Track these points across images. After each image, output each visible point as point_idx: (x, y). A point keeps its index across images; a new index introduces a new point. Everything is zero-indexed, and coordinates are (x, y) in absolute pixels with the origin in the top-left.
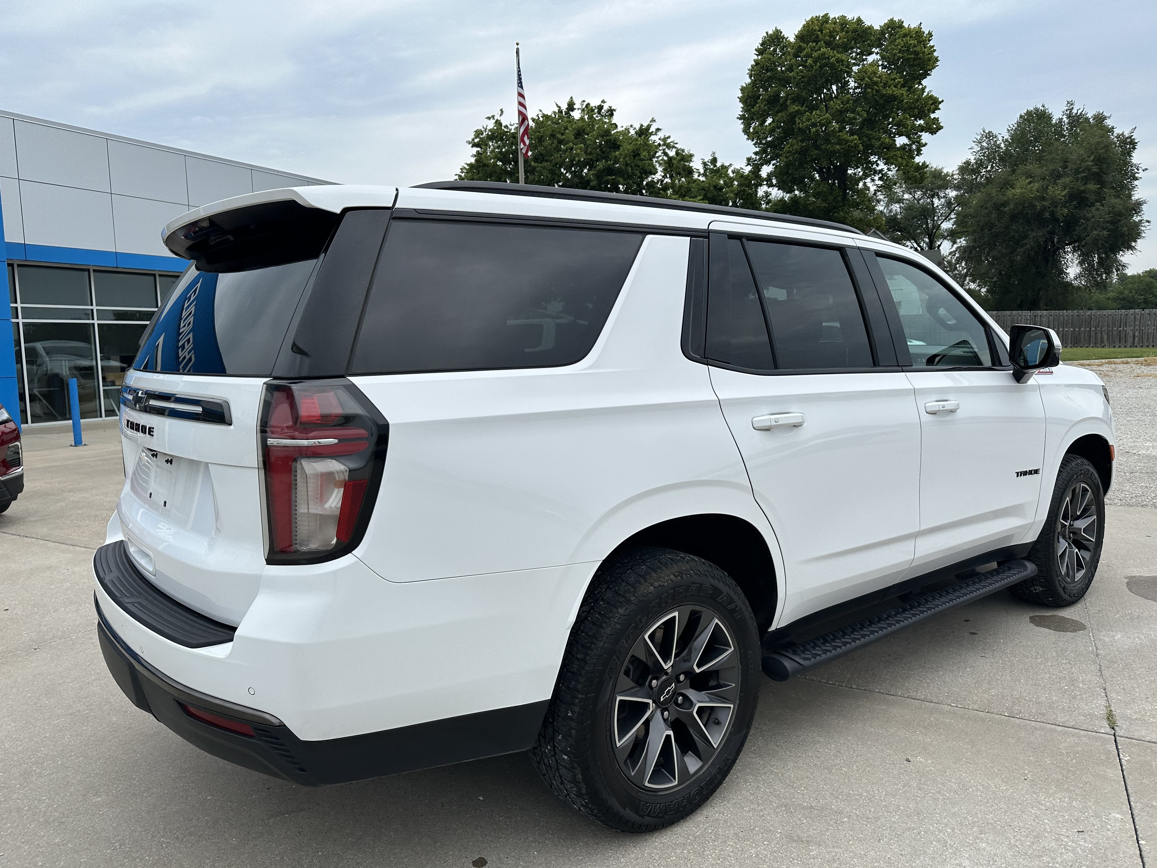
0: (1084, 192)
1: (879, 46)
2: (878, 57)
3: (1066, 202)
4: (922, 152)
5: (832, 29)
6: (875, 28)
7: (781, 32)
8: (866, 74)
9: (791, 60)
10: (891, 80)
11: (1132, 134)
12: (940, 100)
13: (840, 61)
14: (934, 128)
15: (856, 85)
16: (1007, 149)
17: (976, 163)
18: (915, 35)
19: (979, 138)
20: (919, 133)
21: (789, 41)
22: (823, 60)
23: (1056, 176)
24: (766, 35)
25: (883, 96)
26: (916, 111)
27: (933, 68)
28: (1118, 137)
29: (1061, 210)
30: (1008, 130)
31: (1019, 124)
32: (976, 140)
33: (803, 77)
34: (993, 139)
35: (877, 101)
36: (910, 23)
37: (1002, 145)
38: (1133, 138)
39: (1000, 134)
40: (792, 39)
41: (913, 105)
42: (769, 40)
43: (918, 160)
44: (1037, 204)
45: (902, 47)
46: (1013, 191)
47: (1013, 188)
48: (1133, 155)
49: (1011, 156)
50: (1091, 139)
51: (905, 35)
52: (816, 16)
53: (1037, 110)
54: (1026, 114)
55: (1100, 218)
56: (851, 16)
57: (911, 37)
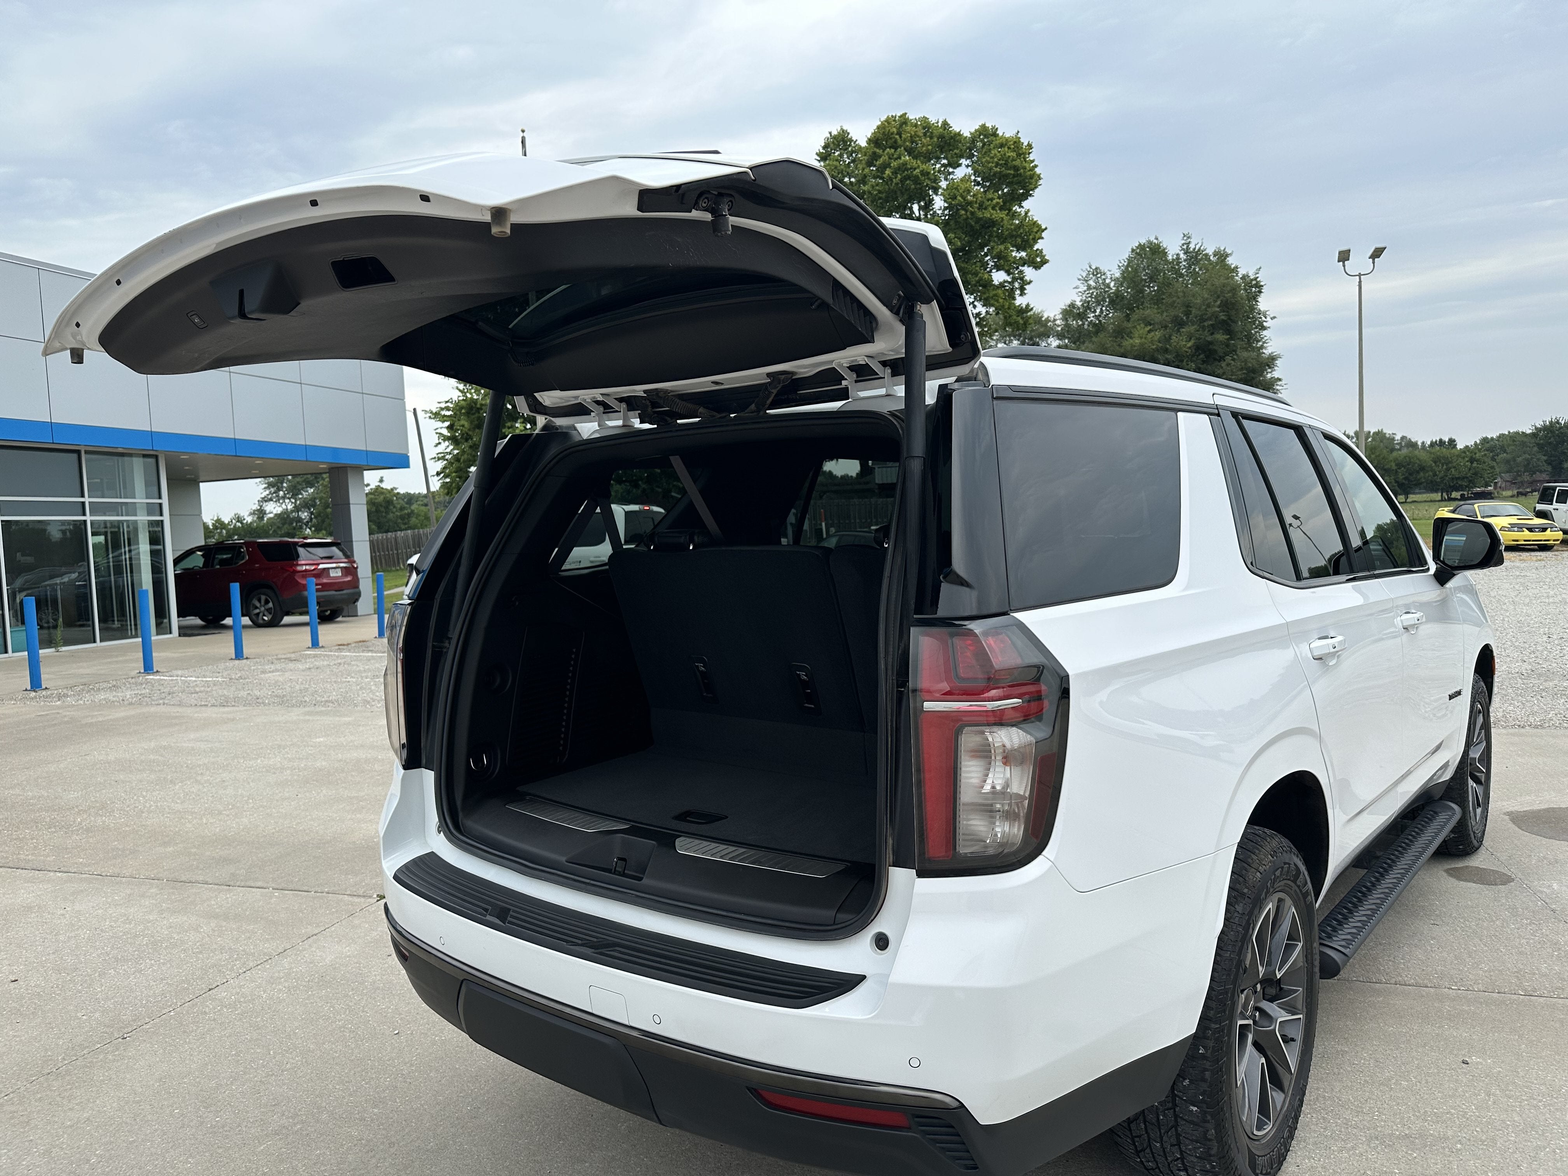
0: (1211, 343)
1: (971, 156)
2: (970, 170)
3: (1193, 356)
4: (1026, 292)
5: (913, 133)
6: (965, 135)
7: (848, 134)
8: (958, 191)
9: (863, 169)
10: (988, 200)
11: (1257, 275)
12: (1043, 227)
13: (925, 174)
14: (1038, 262)
15: (946, 205)
16: (1117, 290)
17: (1082, 305)
18: (1012, 147)
19: (1084, 275)
20: (1020, 268)
21: (858, 145)
22: (904, 172)
23: (1179, 324)
24: (829, 136)
25: (978, 220)
26: (1019, 240)
27: (1036, 187)
28: (1244, 277)
29: (1188, 365)
30: (1119, 266)
31: (1130, 260)
32: (1080, 277)
33: (880, 192)
34: (1100, 277)
35: (971, 226)
36: (1006, 131)
37: (1112, 284)
38: (1258, 280)
39: (1110, 271)
40: (863, 143)
41: (1014, 233)
42: (833, 142)
43: (1020, 301)
44: (1159, 357)
45: (999, 160)
46: (1131, 341)
47: (1131, 338)
48: (1259, 299)
49: (1123, 297)
50: (1216, 280)
51: (1002, 146)
52: (892, 116)
53: (1150, 243)
54: (1137, 248)
55: (1232, 375)
56: (935, 118)
57: (1009, 148)
